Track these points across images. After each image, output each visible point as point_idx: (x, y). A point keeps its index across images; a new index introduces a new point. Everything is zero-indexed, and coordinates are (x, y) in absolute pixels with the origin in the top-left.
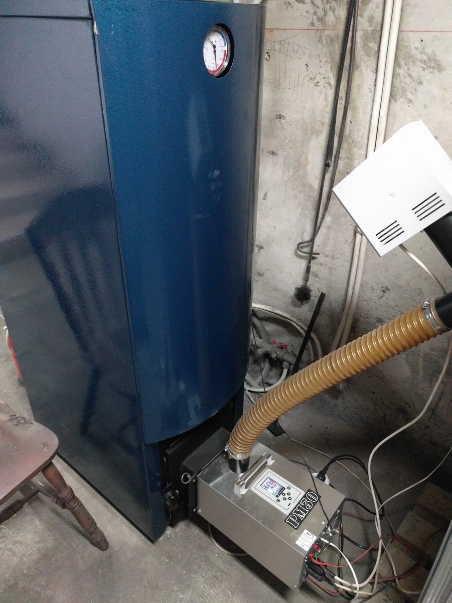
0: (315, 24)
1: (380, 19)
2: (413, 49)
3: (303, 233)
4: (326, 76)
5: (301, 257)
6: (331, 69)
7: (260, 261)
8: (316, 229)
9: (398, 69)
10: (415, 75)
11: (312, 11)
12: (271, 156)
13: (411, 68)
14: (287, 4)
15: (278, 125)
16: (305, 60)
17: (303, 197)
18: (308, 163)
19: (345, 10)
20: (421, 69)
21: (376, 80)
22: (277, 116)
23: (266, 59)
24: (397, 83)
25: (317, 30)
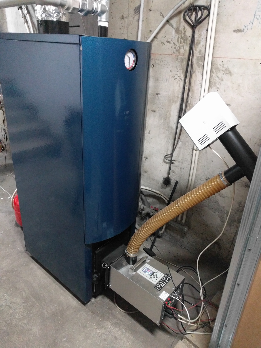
0: (175, 53)
1: (204, 52)
2: (219, 65)
3: (167, 151)
4: (180, 76)
5: (166, 163)
6: (182, 73)
7: (146, 165)
8: (174, 149)
9: (212, 74)
10: (220, 76)
11: (173, 47)
12: (153, 112)
13: (218, 73)
14: (162, 43)
15: (157, 98)
16: (170, 68)
17: (168, 132)
18: (170, 116)
19: (189, 47)
20: (222, 74)
21: (202, 78)
22: (156, 93)
23: (152, 67)
24: (212, 80)
25: (176, 55)
